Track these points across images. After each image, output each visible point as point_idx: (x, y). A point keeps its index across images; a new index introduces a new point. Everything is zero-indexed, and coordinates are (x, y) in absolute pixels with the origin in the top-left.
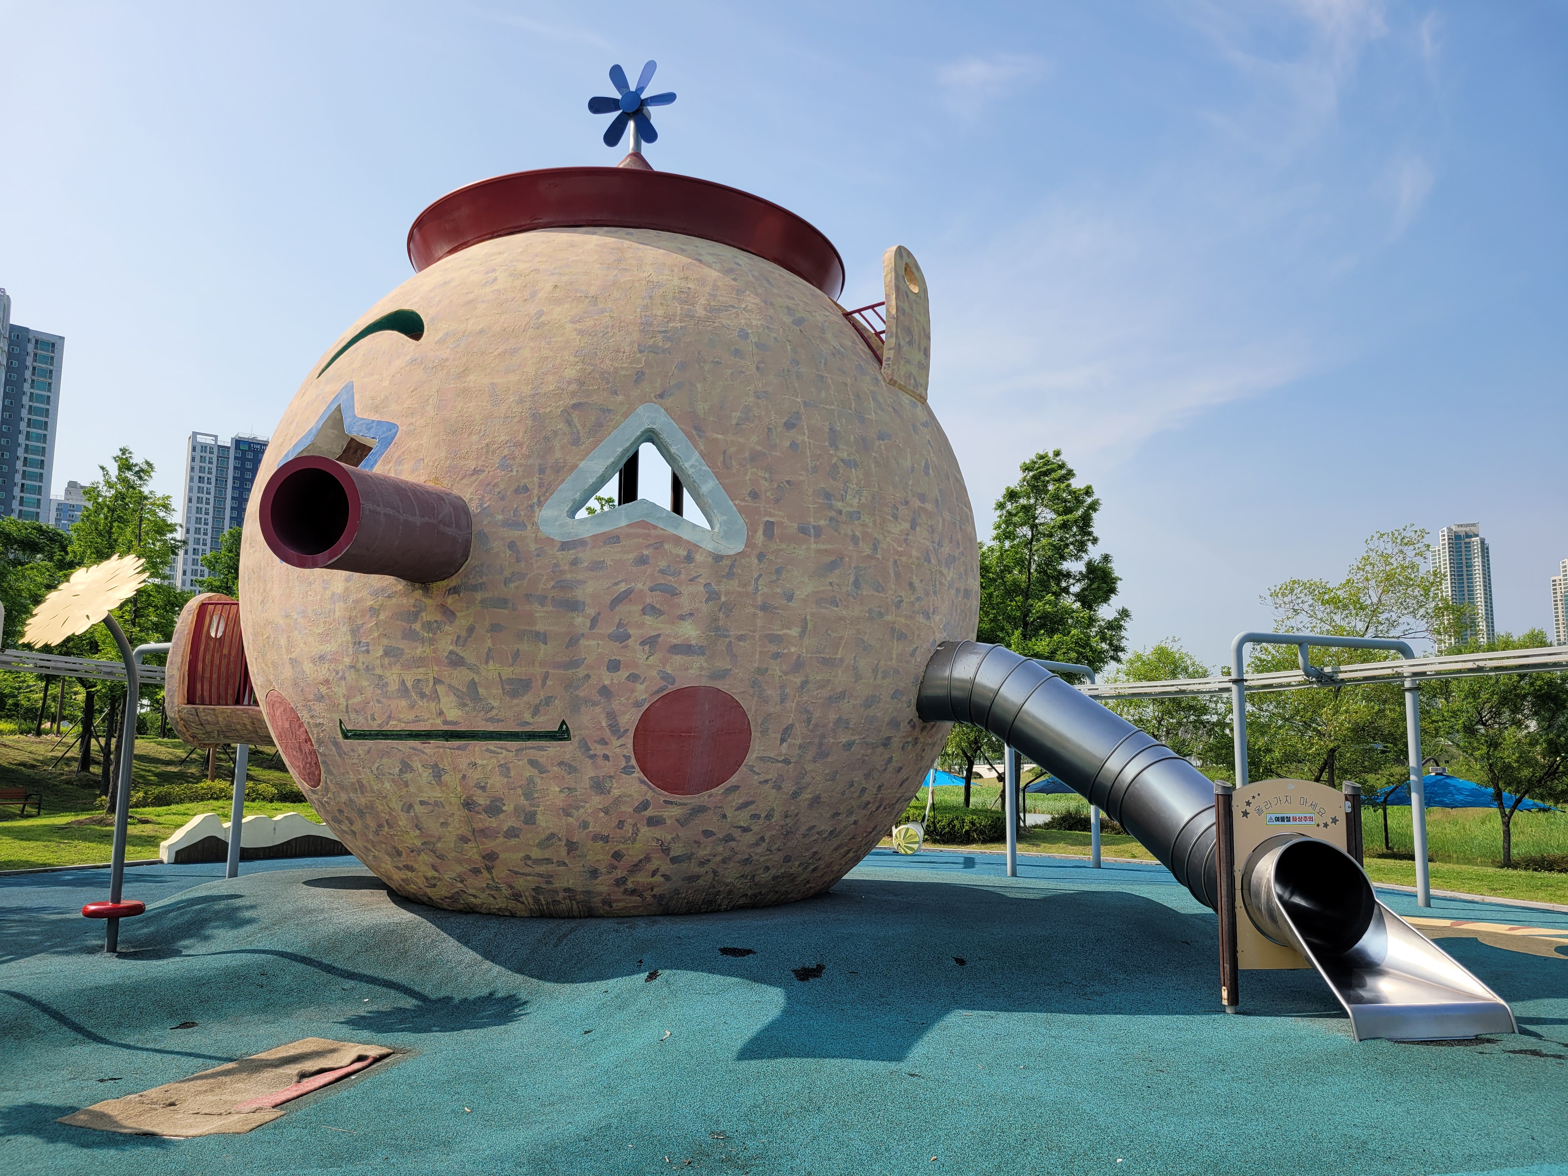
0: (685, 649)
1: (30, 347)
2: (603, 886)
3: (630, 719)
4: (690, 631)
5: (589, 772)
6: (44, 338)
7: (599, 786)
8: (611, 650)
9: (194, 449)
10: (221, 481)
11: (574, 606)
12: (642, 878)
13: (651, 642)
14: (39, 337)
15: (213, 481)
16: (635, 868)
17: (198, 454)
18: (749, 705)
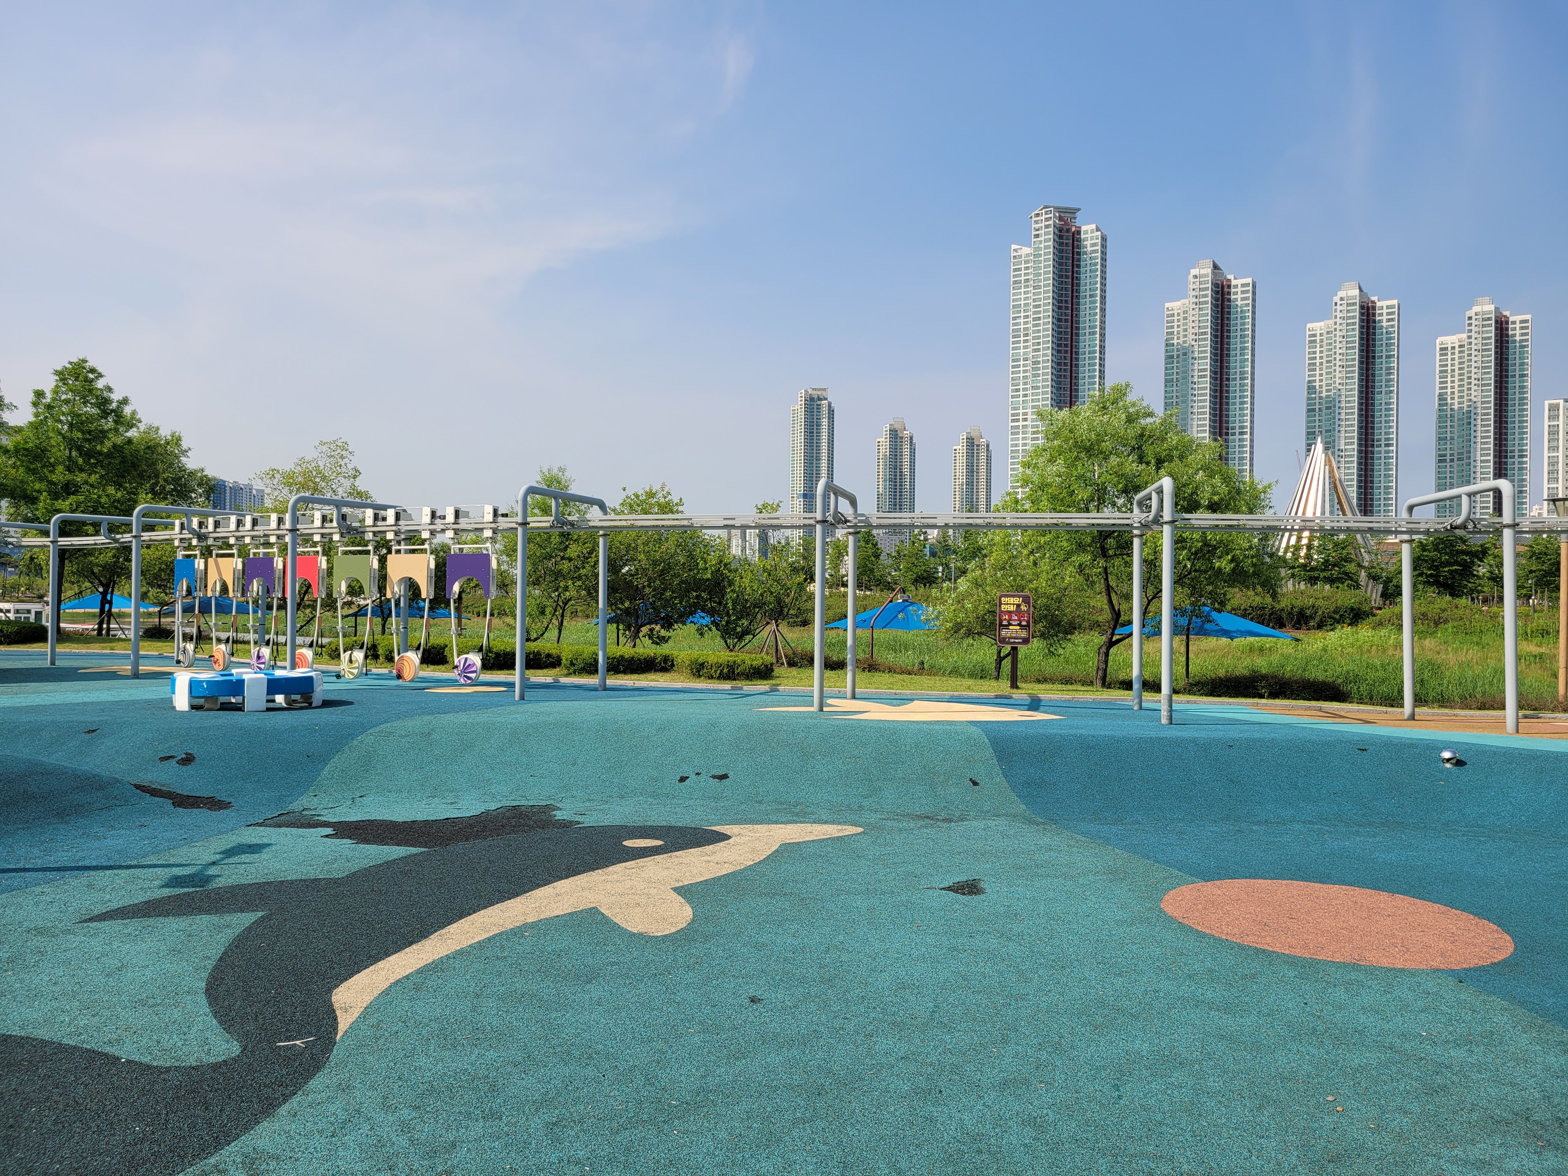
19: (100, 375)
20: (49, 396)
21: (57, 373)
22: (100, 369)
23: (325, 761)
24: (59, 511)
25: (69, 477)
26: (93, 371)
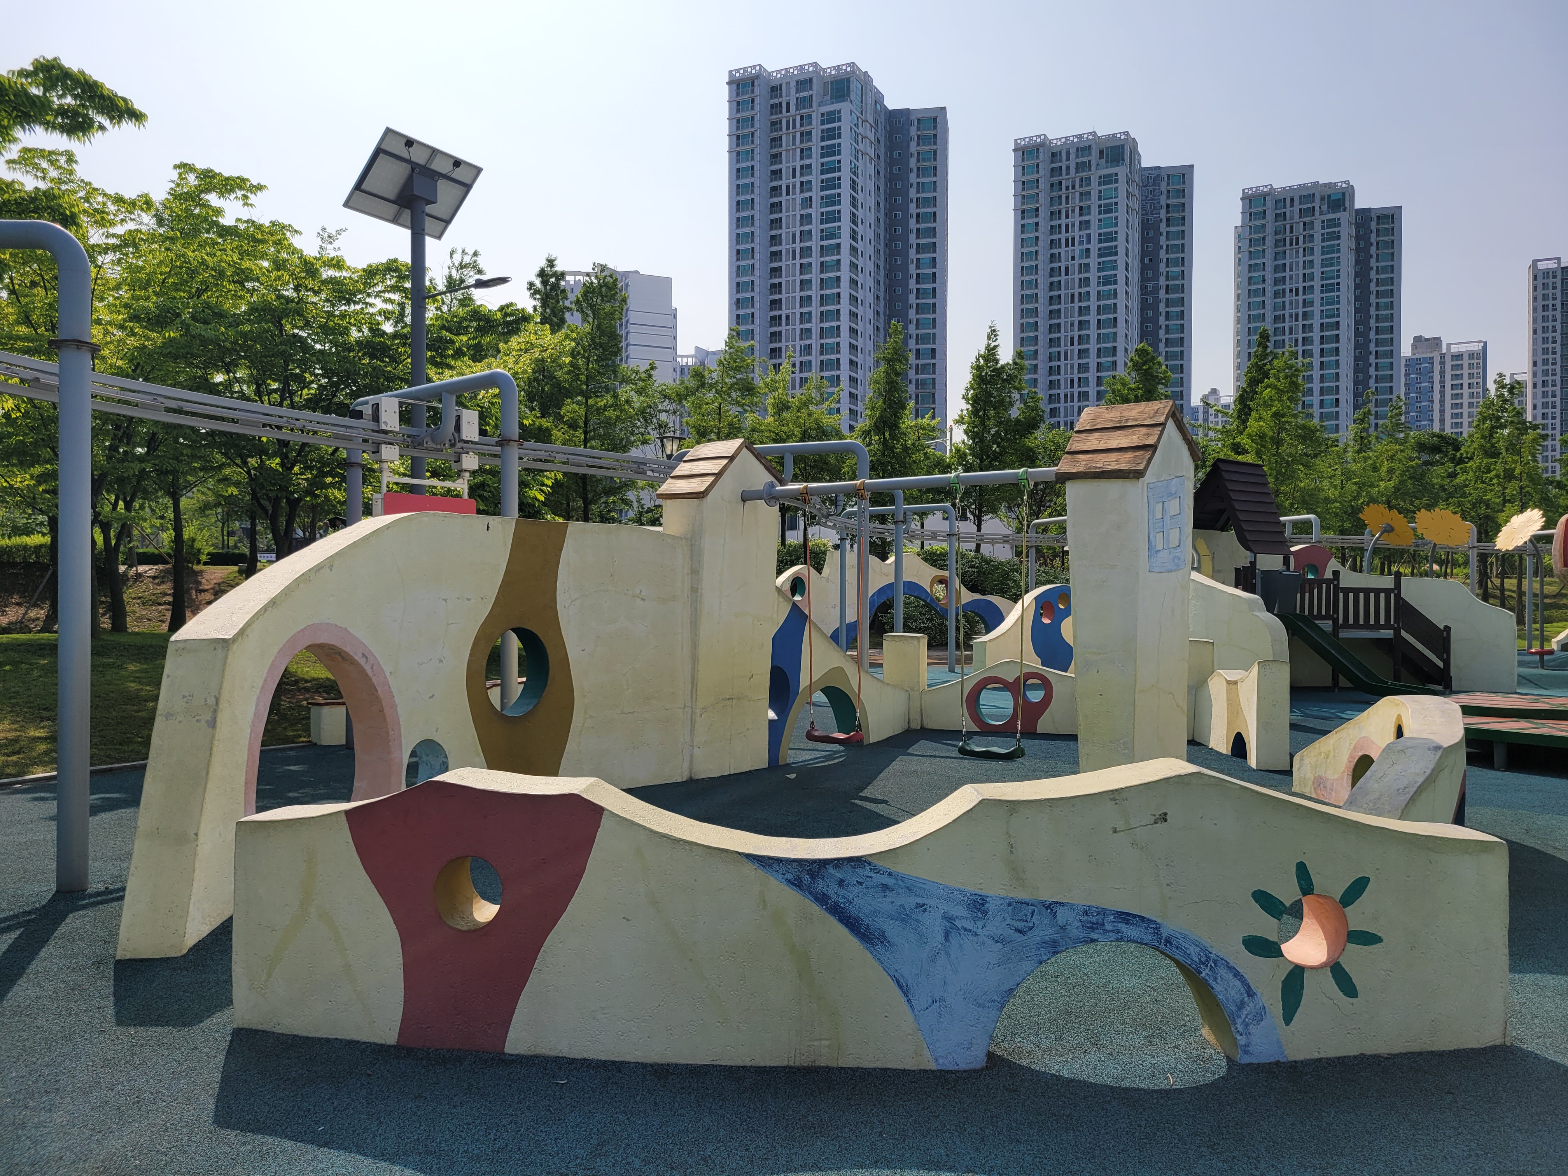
1: (1373, 224)
6: (1384, 213)
9: (1535, 278)
14: (1380, 213)
17: (1540, 281)
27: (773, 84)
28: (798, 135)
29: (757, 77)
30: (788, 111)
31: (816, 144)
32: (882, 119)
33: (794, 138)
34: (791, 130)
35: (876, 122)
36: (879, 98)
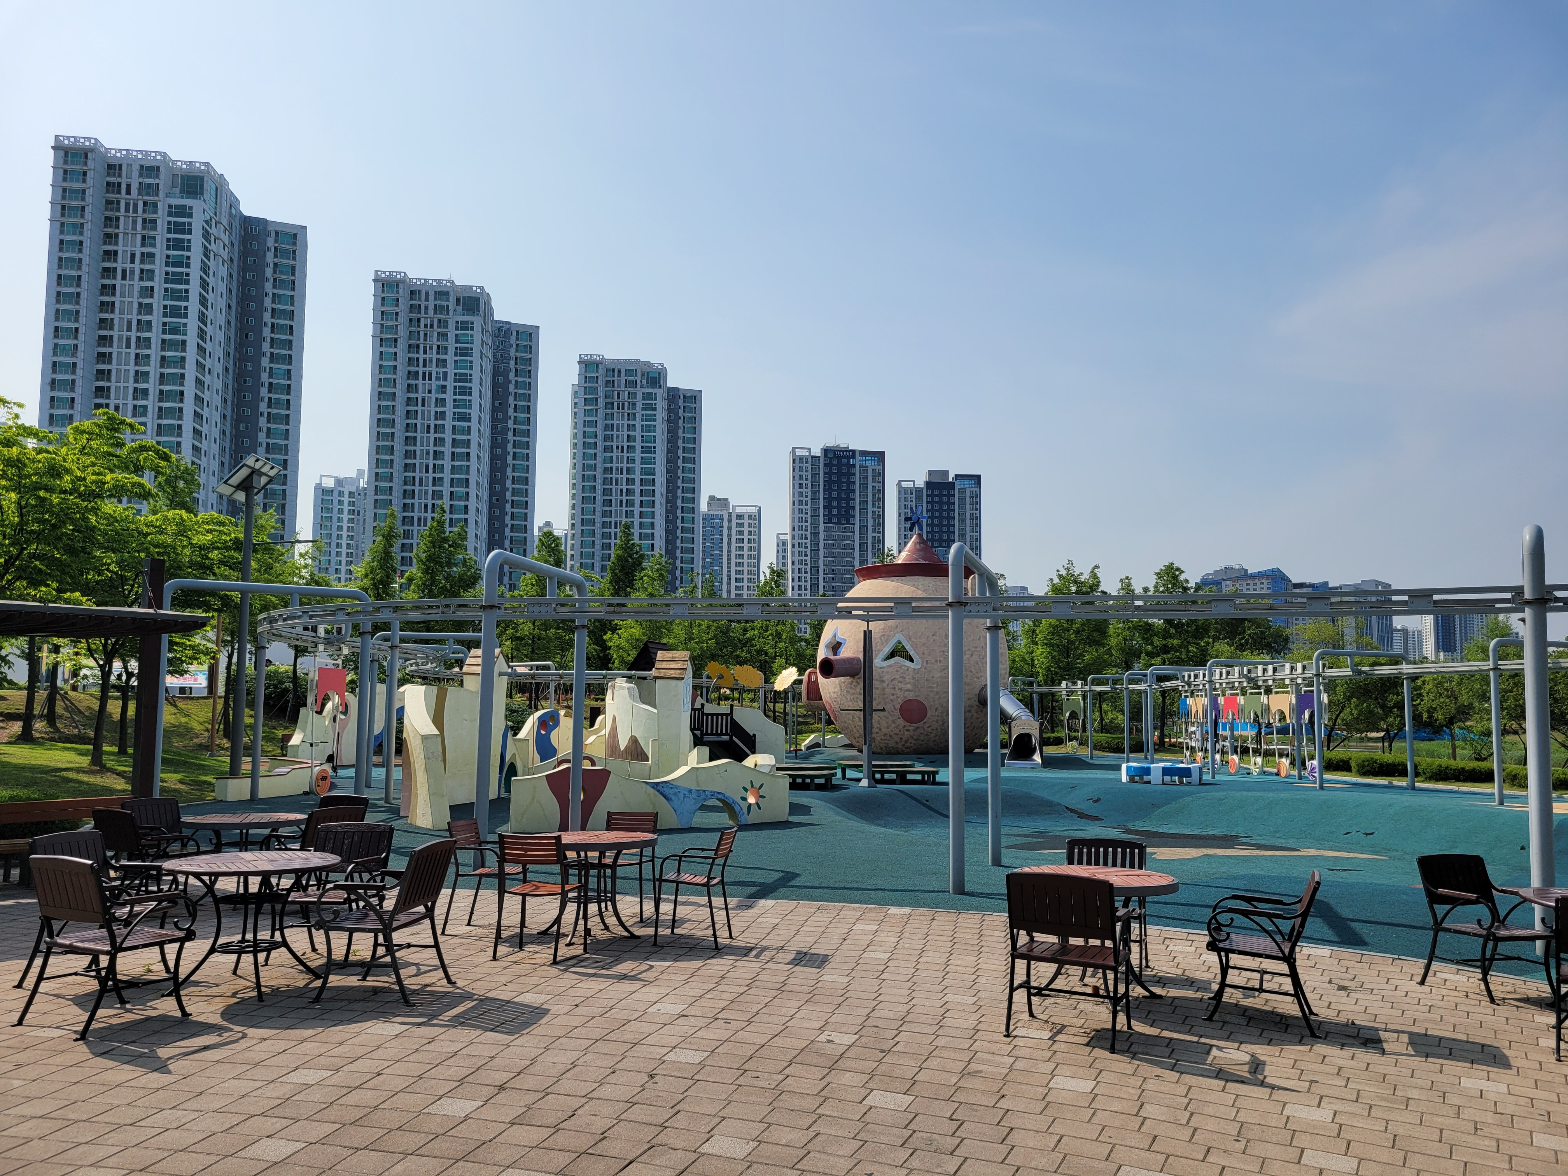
0: (909, 690)
1: (681, 401)
2: (900, 746)
3: (898, 707)
4: (909, 686)
5: (891, 718)
6: (690, 394)
7: (893, 722)
8: (892, 691)
9: (794, 462)
10: (815, 485)
11: (883, 681)
12: (908, 744)
13: (900, 689)
14: (686, 393)
15: (809, 486)
16: (906, 742)
17: (797, 465)
18: (925, 703)
19: (1183, 572)
20: (1152, 589)
21: (1157, 574)
22: (1182, 568)
23: (1159, 807)
24: (1152, 665)
25: (1164, 642)
26: (1178, 569)
27: (111, 161)
28: (140, 221)
29: (92, 150)
30: (128, 192)
31: (161, 234)
32: (236, 224)
33: (135, 222)
34: (131, 214)
35: (231, 225)
36: (234, 203)
